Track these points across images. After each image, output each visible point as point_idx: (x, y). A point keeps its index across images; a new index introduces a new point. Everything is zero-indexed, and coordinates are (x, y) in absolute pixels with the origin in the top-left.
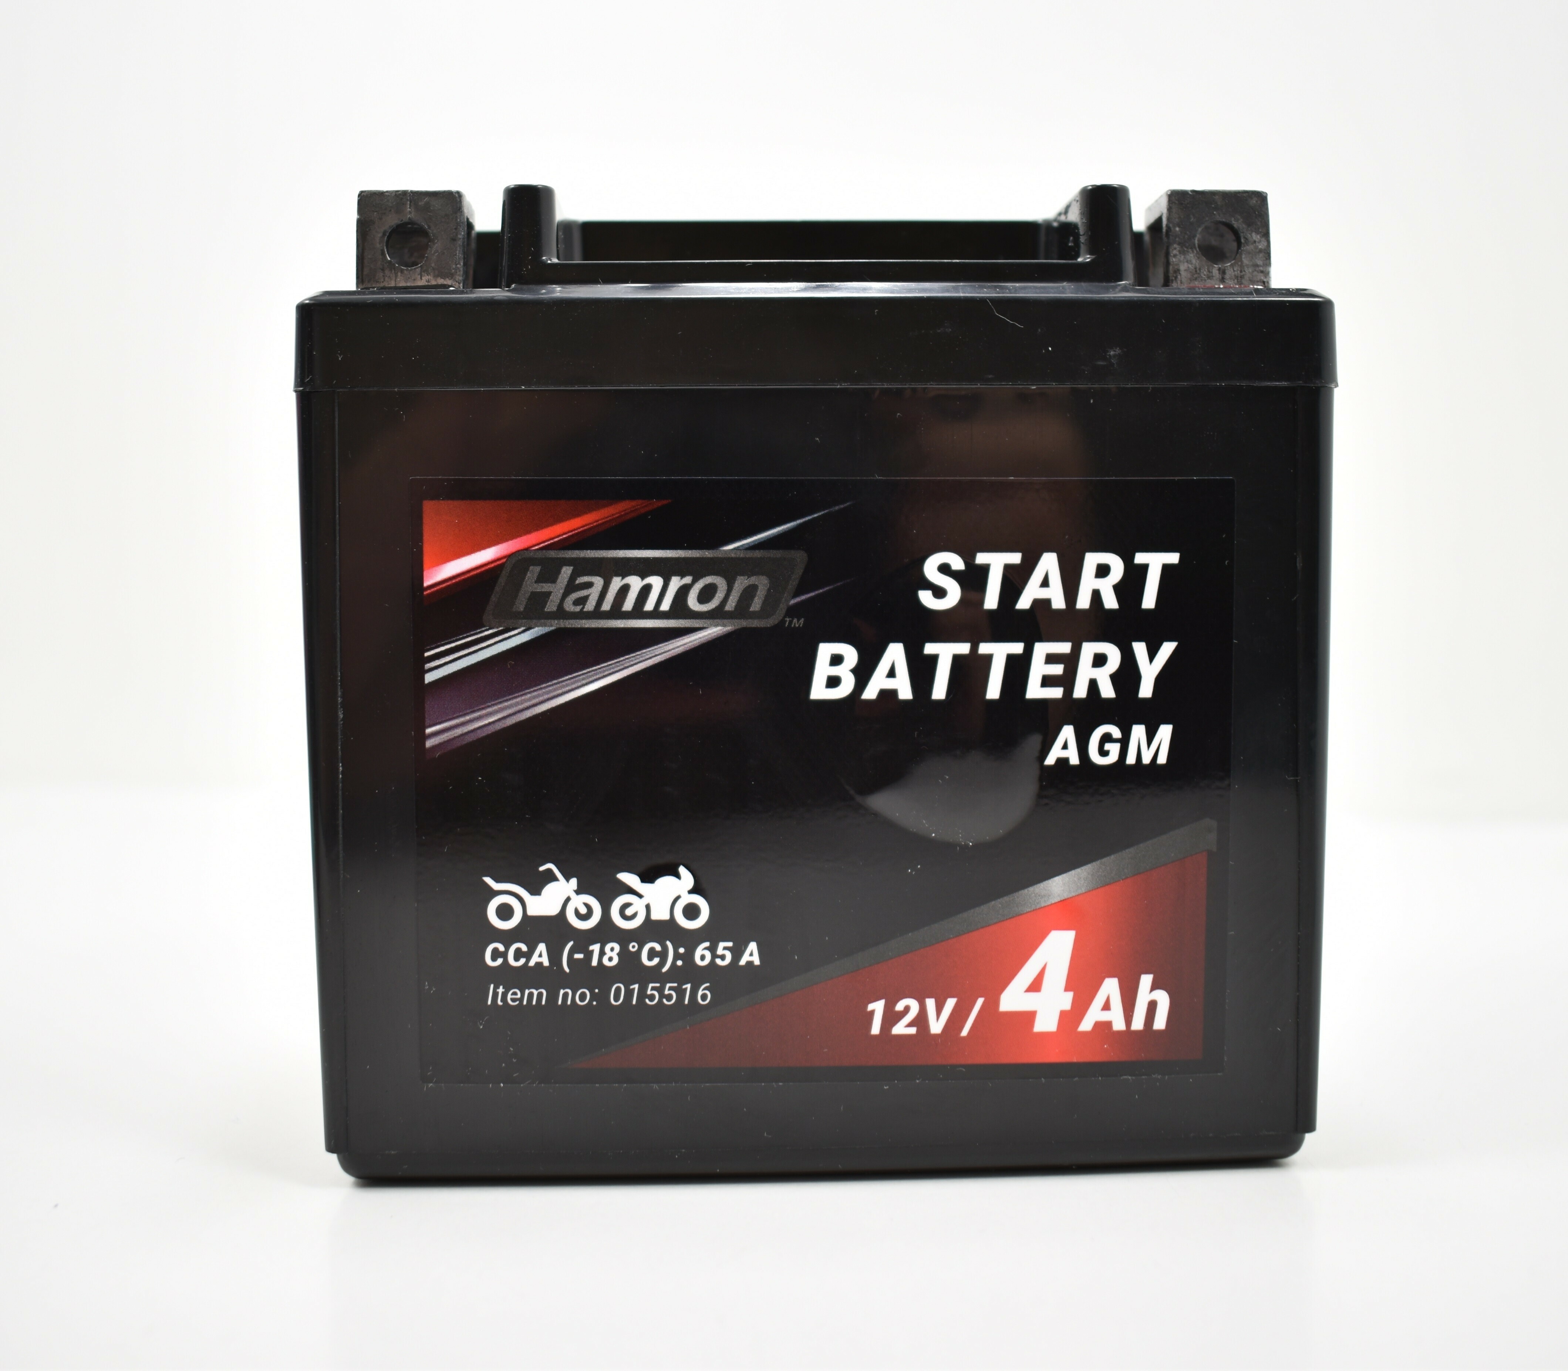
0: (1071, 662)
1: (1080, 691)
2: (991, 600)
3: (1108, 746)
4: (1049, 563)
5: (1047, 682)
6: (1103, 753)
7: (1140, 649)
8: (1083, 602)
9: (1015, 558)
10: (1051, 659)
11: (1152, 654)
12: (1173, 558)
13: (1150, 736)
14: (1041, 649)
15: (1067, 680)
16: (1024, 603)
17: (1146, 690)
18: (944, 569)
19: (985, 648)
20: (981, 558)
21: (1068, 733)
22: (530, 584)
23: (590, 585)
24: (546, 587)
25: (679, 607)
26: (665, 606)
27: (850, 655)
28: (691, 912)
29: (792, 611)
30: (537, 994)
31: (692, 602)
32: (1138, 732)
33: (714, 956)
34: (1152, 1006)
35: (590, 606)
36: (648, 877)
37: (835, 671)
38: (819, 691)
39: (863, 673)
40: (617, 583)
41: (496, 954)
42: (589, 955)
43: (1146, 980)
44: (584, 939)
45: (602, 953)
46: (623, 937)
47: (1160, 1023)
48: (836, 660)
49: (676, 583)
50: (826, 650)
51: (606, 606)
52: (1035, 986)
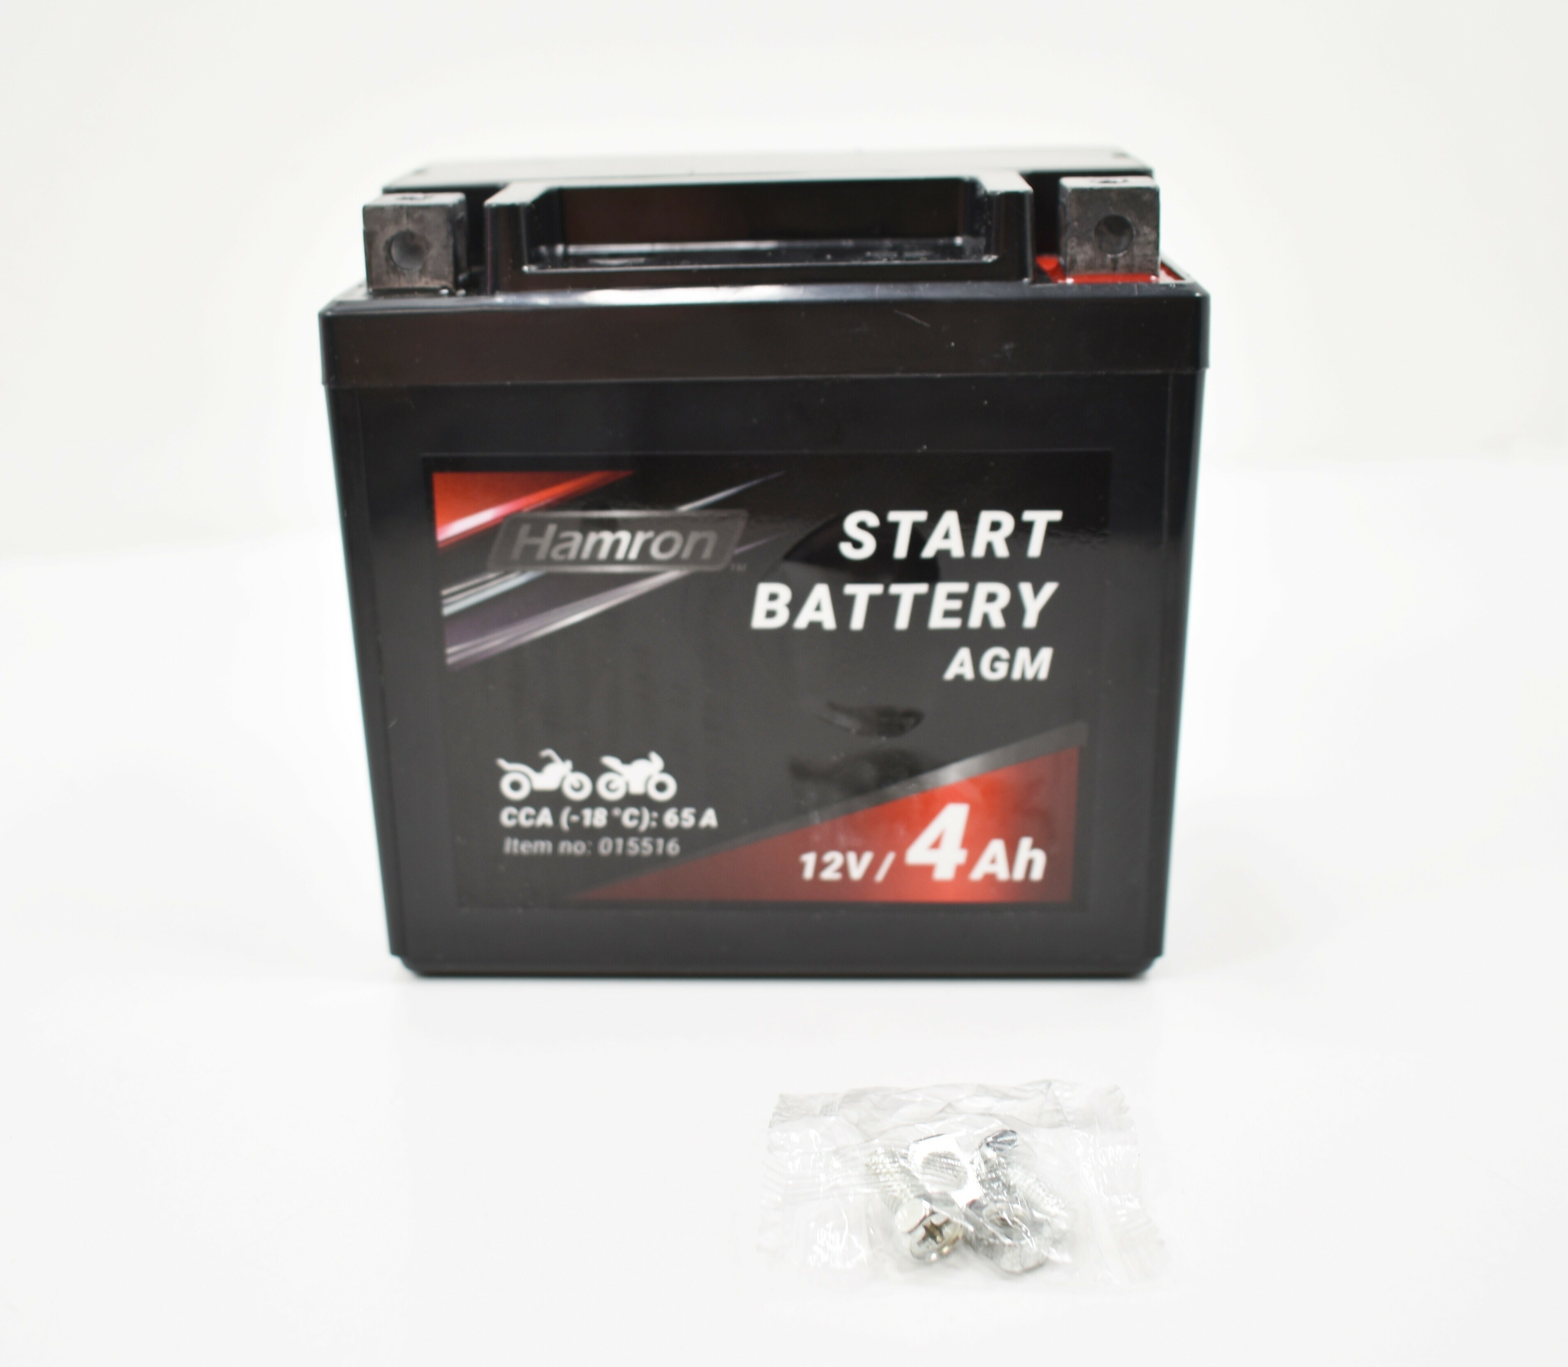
0: (967, 599)
1: (975, 622)
2: (901, 550)
3: (998, 665)
4: (950, 520)
5: (948, 614)
6: (993, 669)
7: (1026, 588)
8: (979, 551)
9: (921, 516)
10: (951, 596)
11: (1036, 590)
12: (1056, 515)
13: (1033, 655)
14: (943, 589)
15: (964, 613)
16: (928, 552)
17: (1030, 621)
18: (862, 525)
19: (895, 589)
20: (893, 516)
21: (964, 654)
22: (523, 537)
23: (570, 539)
24: (535, 541)
25: (644, 556)
26: (633, 555)
27: (784, 593)
28: (661, 787)
29: (737, 559)
30: (543, 846)
31: (655, 552)
32: (1023, 653)
33: (680, 819)
34: (1030, 864)
35: (572, 555)
36: (627, 760)
37: (773, 605)
38: (759, 621)
39: (795, 607)
40: (593, 537)
41: (510, 817)
42: (582, 818)
43: (1026, 843)
44: (577, 807)
45: (593, 816)
46: (609, 805)
47: (1037, 874)
48: (773, 597)
49: (641, 537)
50: (764, 590)
51: (586, 554)
52: (936, 845)
